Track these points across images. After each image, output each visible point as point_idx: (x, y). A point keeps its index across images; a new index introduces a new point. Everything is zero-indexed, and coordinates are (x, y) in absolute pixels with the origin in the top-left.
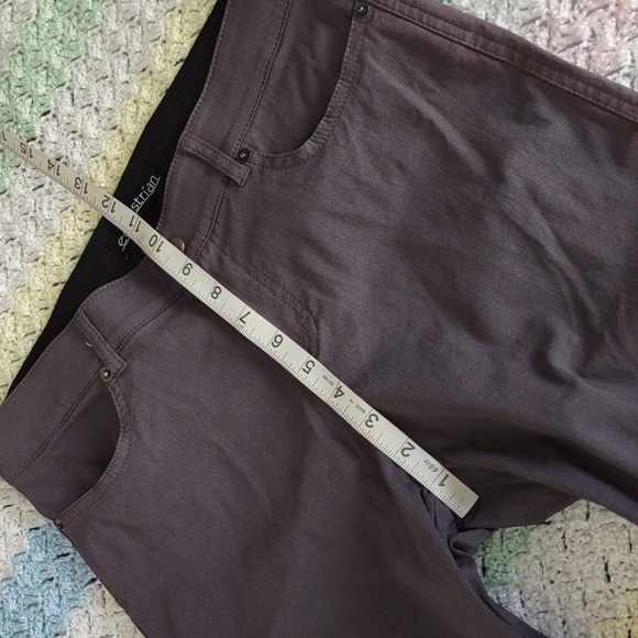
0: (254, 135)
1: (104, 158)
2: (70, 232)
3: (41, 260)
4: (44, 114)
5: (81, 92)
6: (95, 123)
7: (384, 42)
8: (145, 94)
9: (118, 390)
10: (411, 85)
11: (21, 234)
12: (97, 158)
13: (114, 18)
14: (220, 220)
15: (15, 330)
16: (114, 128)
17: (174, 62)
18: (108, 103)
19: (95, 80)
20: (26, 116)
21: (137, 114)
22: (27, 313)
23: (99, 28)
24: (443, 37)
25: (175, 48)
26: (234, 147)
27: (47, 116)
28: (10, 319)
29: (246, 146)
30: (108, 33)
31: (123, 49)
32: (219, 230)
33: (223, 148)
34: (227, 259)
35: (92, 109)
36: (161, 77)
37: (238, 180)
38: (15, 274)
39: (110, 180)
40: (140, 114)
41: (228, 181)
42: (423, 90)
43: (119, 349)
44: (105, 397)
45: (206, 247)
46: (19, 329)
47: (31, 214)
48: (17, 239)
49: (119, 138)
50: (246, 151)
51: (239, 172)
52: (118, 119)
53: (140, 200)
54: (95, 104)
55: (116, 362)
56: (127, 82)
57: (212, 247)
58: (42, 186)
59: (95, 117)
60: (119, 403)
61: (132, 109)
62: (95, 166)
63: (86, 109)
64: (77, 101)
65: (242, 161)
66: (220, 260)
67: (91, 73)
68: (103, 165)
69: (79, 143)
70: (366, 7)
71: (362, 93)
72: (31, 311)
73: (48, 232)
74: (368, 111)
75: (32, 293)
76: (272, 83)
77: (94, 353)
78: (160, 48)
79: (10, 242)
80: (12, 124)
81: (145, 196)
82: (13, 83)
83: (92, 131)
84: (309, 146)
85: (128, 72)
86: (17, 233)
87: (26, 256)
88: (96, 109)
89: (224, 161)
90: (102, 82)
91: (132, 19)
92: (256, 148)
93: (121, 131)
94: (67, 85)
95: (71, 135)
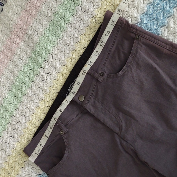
0: (105, 68)
1: (62, 73)
2: (52, 93)
3: (44, 100)
4: (45, 61)
5: (55, 55)
6: (59, 64)
7: (143, 46)
8: (74, 56)
9: (65, 137)
10: (150, 58)
11: (38, 93)
12: (60, 73)
13: (66, 36)
14: (95, 91)
15: (36, 119)
16: (65, 65)
17: (83, 48)
18: (63, 59)
19: (59, 52)
20: (40, 61)
21: (71, 62)
22: (39, 114)
23: (61, 39)
24: (161, 46)
25: (83, 44)
26: (100, 71)
27: (46, 62)
28: (35, 116)
29: (103, 71)
30: (64, 40)
31: (68, 44)
32: (94, 94)
33: (96, 72)
34: (96, 102)
35: (58, 60)
36: (79, 52)
37: (101, 81)
38: (36, 104)
39: (63, 79)
40: (72, 62)
41: (97, 81)
42: (154, 60)
43: (66, 126)
44: (61, 139)
45: (91, 98)
46: (37, 119)
47: (41, 87)
48: (37, 94)
49: (66, 68)
50: (103, 73)
51: (101, 78)
52: (66, 63)
53: (72, 85)
54: (59, 59)
55: (65, 129)
56: (69, 53)
58: (44, 80)
59: (59, 62)
60: (66, 141)
61: (70, 60)
62: (59, 75)
63: (56, 60)
64: (54, 58)
65: (102, 76)
66: (94, 102)
67: (58, 51)
68: (61, 75)
69: (54, 69)
70: (139, 37)
71: (137, 59)
72: (40, 114)
73: (46, 92)
74: (138, 64)
75: (41, 109)
76: (111, 55)
78: (79, 44)
79: (35, 95)
80: (36, 63)
82: (37, 53)
83: (58, 66)
84: (120, 73)
85: (69, 50)
86: (37, 92)
87: (39, 99)
88: (59, 60)
89: (97, 75)
90: (62, 53)
91: (71, 36)
92: (105, 72)
93: (66, 66)
94: (51, 53)
95: (52, 67)
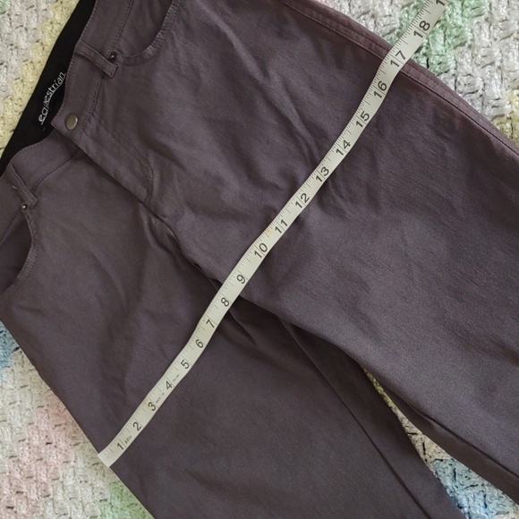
0: (122, 42)
1: (32, 62)
2: (9, 113)
5: (16, 17)
6: (25, 38)
8: (58, 17)
9: (31, 217)
10: (215, 10)
12: (27, 62)
14: (99, 102)
16: (38, 41)
18: (34, 25)
19: (26, 8)
26: (108, 51)
29: (115, 50)
32: (98, 109)
33: (101, 52)
34: (102, 128)
35: (23, 29)
36: (68, 5)
37: (109, 74)
39: (34, 77)
40: (54, 31)
41: (104, 76)
42: (223, 14)
43: (33, 190)
44: (23, 225)
45: (89, 120)
49: (40, 48)
50: (115, 54)
51: (110, 68)
52: (40, 35)
53: (53, 89)
54: (25, 25)
55: (30, 200)
56: (46, 10)
57: (93, 120)
59: (25, 34)
60: (31, 225)
61: (49, 28)
62: (25, 68)
63: (19, 29)
64: (13, 24)
65: (112, 60)
66: (98, 129)
67: (23, 4)
68: (31, 66)
69: (15, 52)
71: (184, 14)
74: (188, 27)
76: (134, 7)
77: (17, 193)
81: (56, 86)
83: (23, 44)
84: (150, 50)
85: (46, 3)
88: (26, 29)
89: (101, 60)
90: (30, 10)
92: (122, 53)
93: (42, 43)
94: (7, 12)
95: (10, 47)
